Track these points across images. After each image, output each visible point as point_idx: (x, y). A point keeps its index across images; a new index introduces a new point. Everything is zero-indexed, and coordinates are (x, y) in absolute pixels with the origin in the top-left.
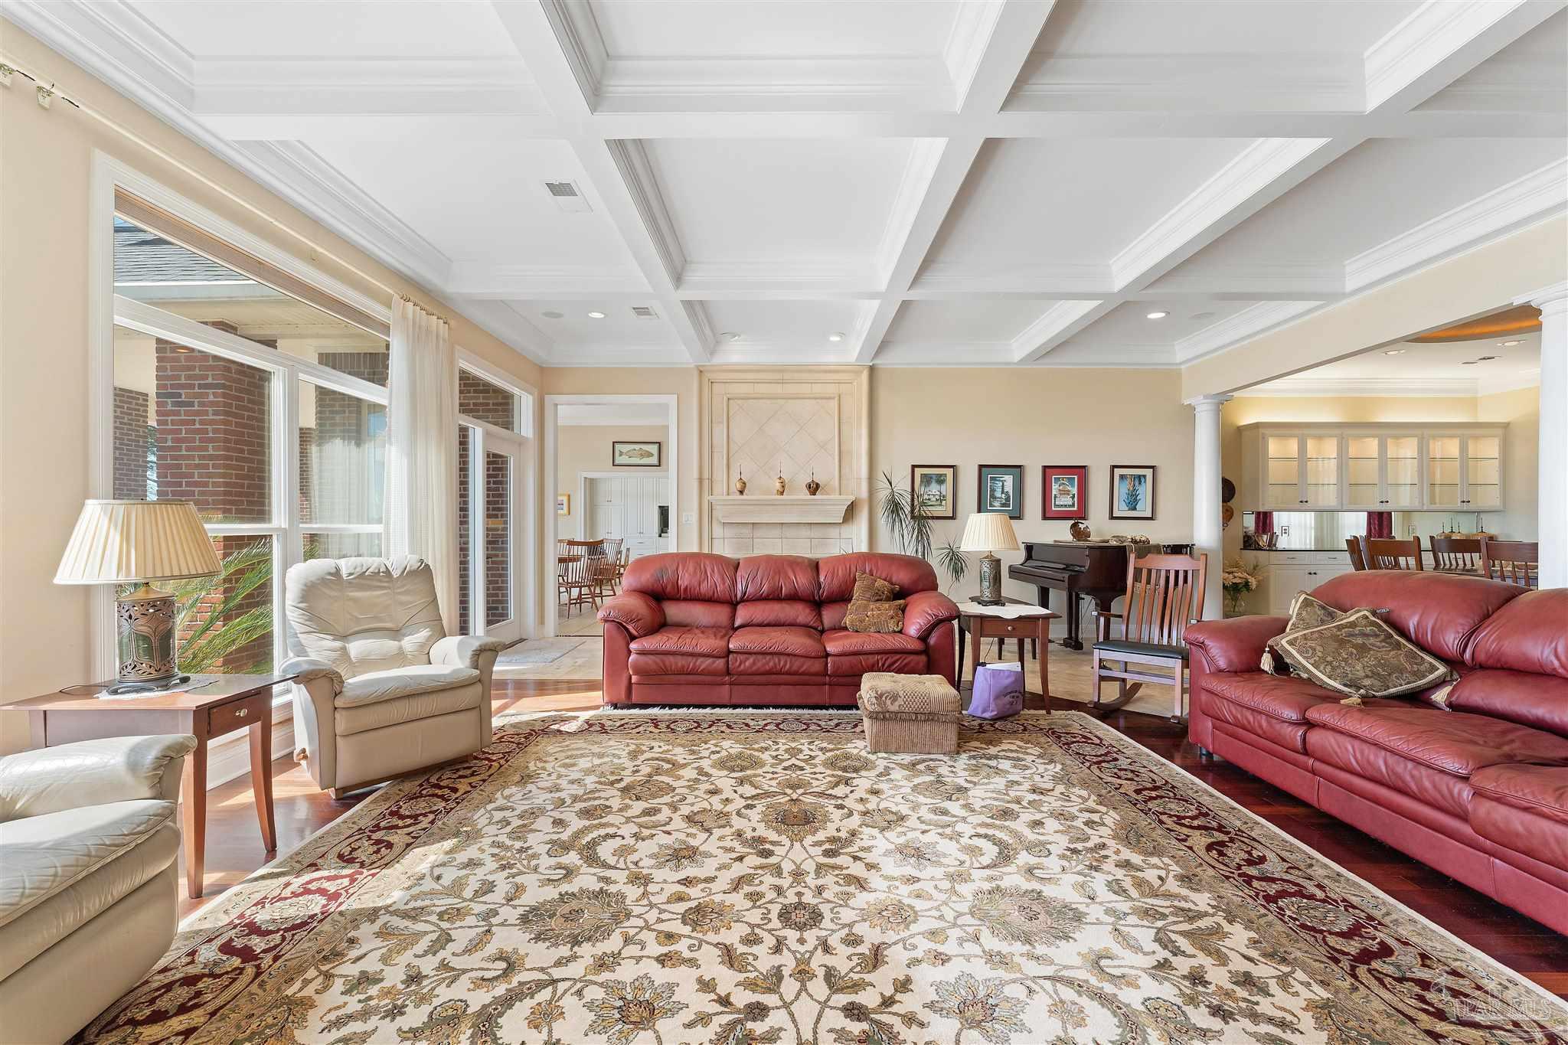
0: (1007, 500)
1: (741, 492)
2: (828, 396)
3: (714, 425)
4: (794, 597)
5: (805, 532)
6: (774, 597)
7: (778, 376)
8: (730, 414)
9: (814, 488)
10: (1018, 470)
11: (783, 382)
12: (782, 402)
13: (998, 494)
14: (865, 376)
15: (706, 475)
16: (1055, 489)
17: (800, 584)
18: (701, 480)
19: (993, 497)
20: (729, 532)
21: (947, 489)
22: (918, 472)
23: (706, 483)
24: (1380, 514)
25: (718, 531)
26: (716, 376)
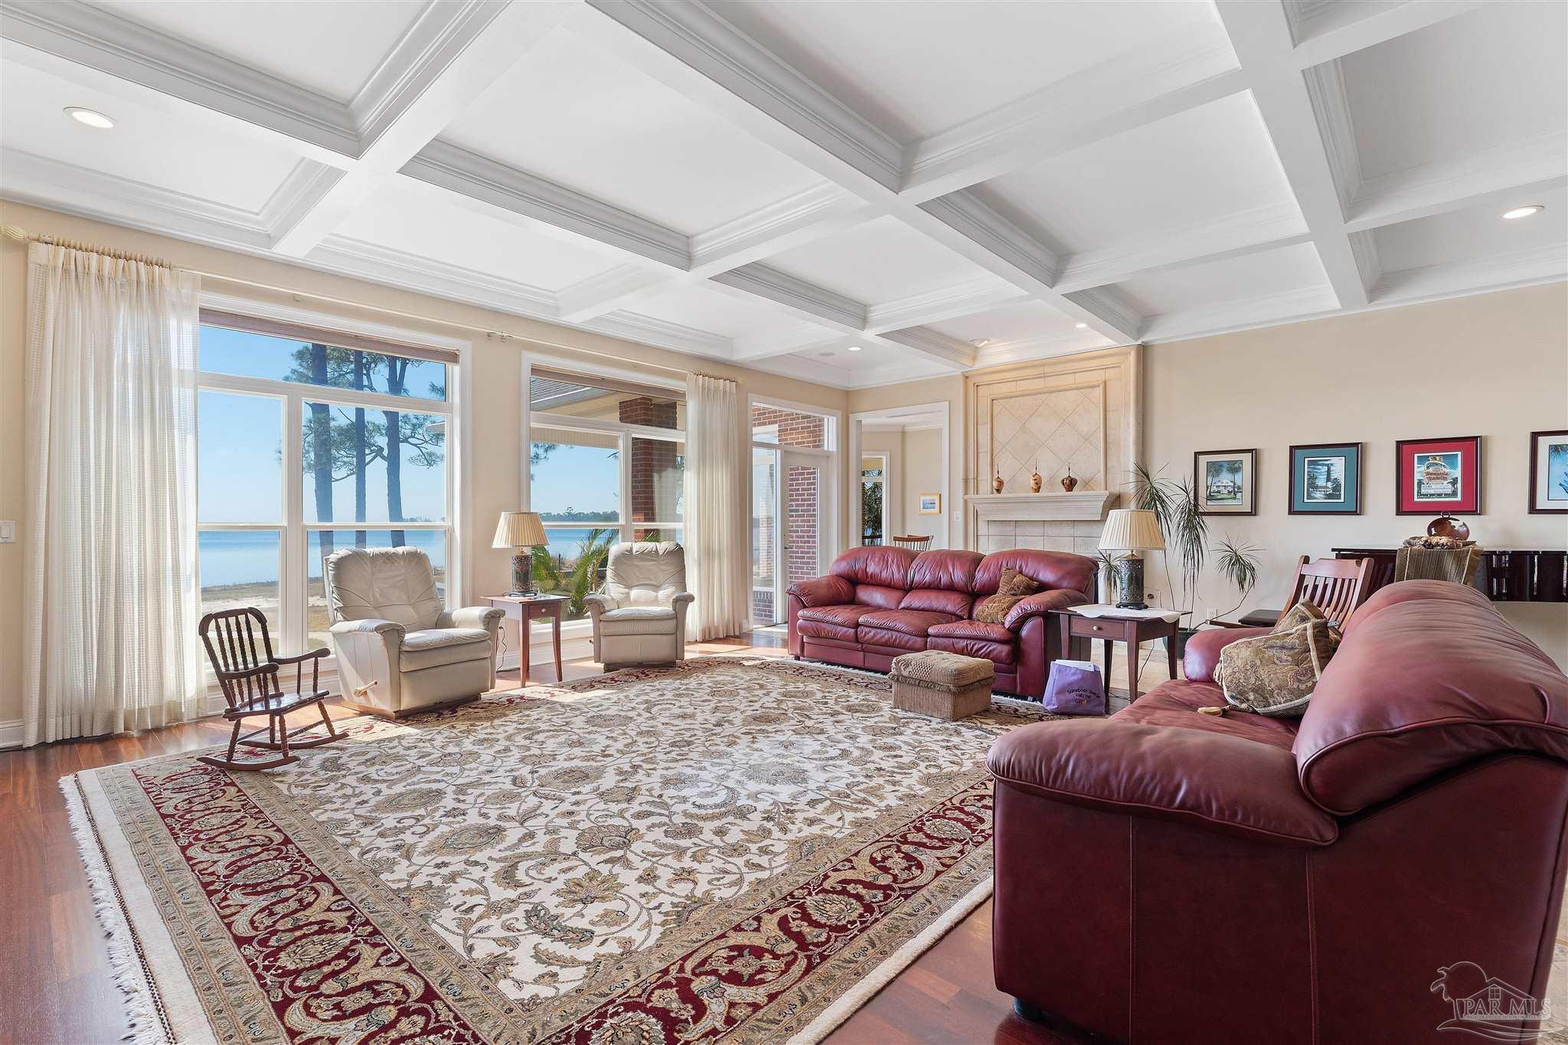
0: (1337, 488)
1: (998, 491)
2: (1091, 384)
3: (979, 427)
4: (951, 588)
5: (1068, 530)
7: (1040, 370)
8: (995, 413)
9: (1070, 484)
10: (1355, 452)
11: (1045, 376)
12: (1044, 396)
13: (1321, 481)
14: (1132, 358)
15: (971, 476)
16: (1419, 472)
18: (966, 480)
19: (1313, 486)
20: (993, 530)
21: (1244, 478)
22: (1203, 460)
23: (971, 483)
25: (983, 529)
26: (979, 380)
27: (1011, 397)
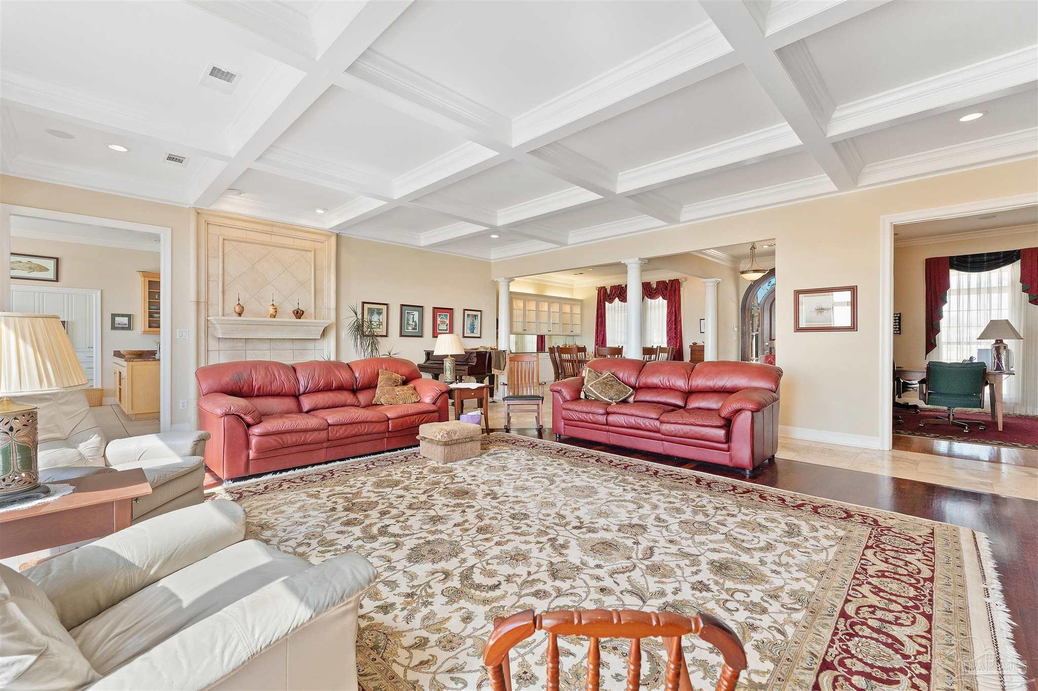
0: (416, 326)
1: (240, 315)
2: (306, 249)
3: (210, 259)
4: (340, 388)
5: (288, 345)
6: (328, 389)
7: (267, 228)
8: (226, 251)
9: (299, 314)
10: (420, 308)
12: (271, 248)
13: (411, 322)
14: (333, 239)
15: (203, 299)
16: (439, 319)
17: (345, 379)
18: (198, 303)
19: (408, 323)
20: (223, 345)
21: (383, 318)
22: (366, 306)
23: (202, 306)
24: (542, 336)
25: (213, 344)
26: (211, 219)
27: (241, 242)
